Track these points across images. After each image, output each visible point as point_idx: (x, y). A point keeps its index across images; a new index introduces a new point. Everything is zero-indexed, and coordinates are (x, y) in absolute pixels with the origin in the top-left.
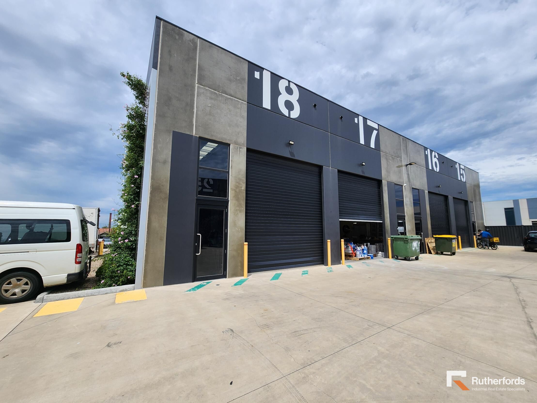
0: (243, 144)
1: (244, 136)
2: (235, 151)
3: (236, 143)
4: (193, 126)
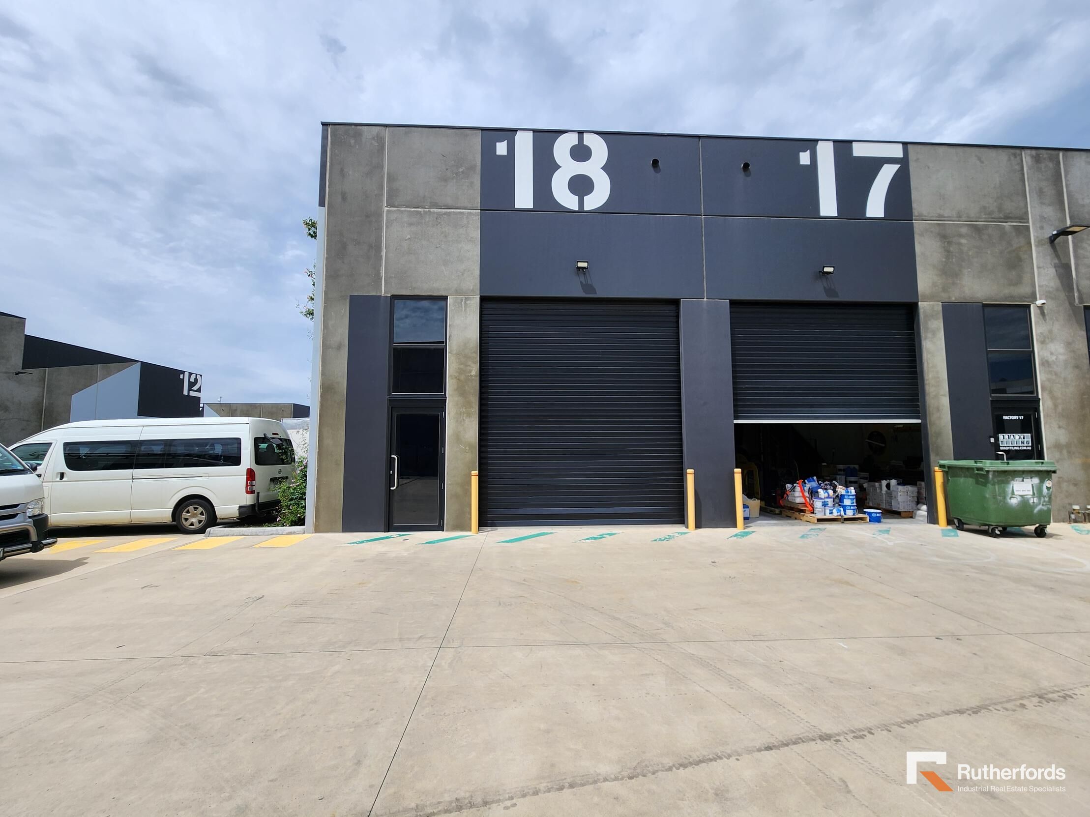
0: (473, 290)
1: (474, 277)
2: (457, 306)
3: (458, 292)
4: (381, 280)
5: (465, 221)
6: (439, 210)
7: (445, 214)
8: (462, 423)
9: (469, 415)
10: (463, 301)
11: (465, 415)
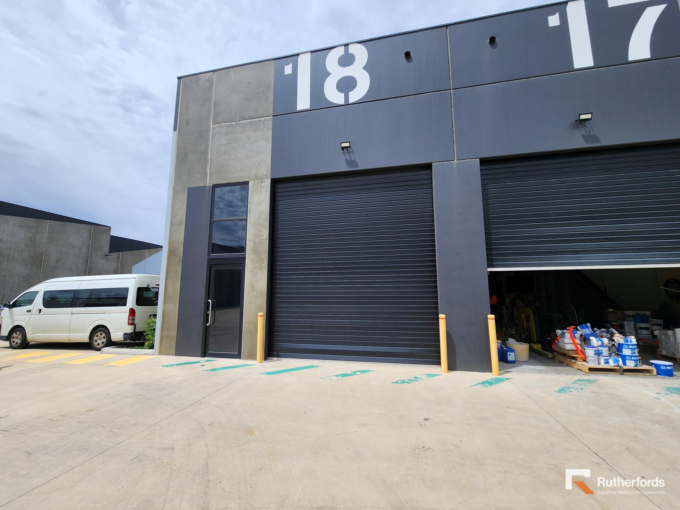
0: (266, 175)
1: (267, 165)
2: (255, 188)
3: (256, 178)
4: (207, 174)
5: (262, 126)
6: (245, 121)
7: (249, 123)
8: (256, 275)
9: (261, 269)
10: (259, 184)
11: (258, 269)
